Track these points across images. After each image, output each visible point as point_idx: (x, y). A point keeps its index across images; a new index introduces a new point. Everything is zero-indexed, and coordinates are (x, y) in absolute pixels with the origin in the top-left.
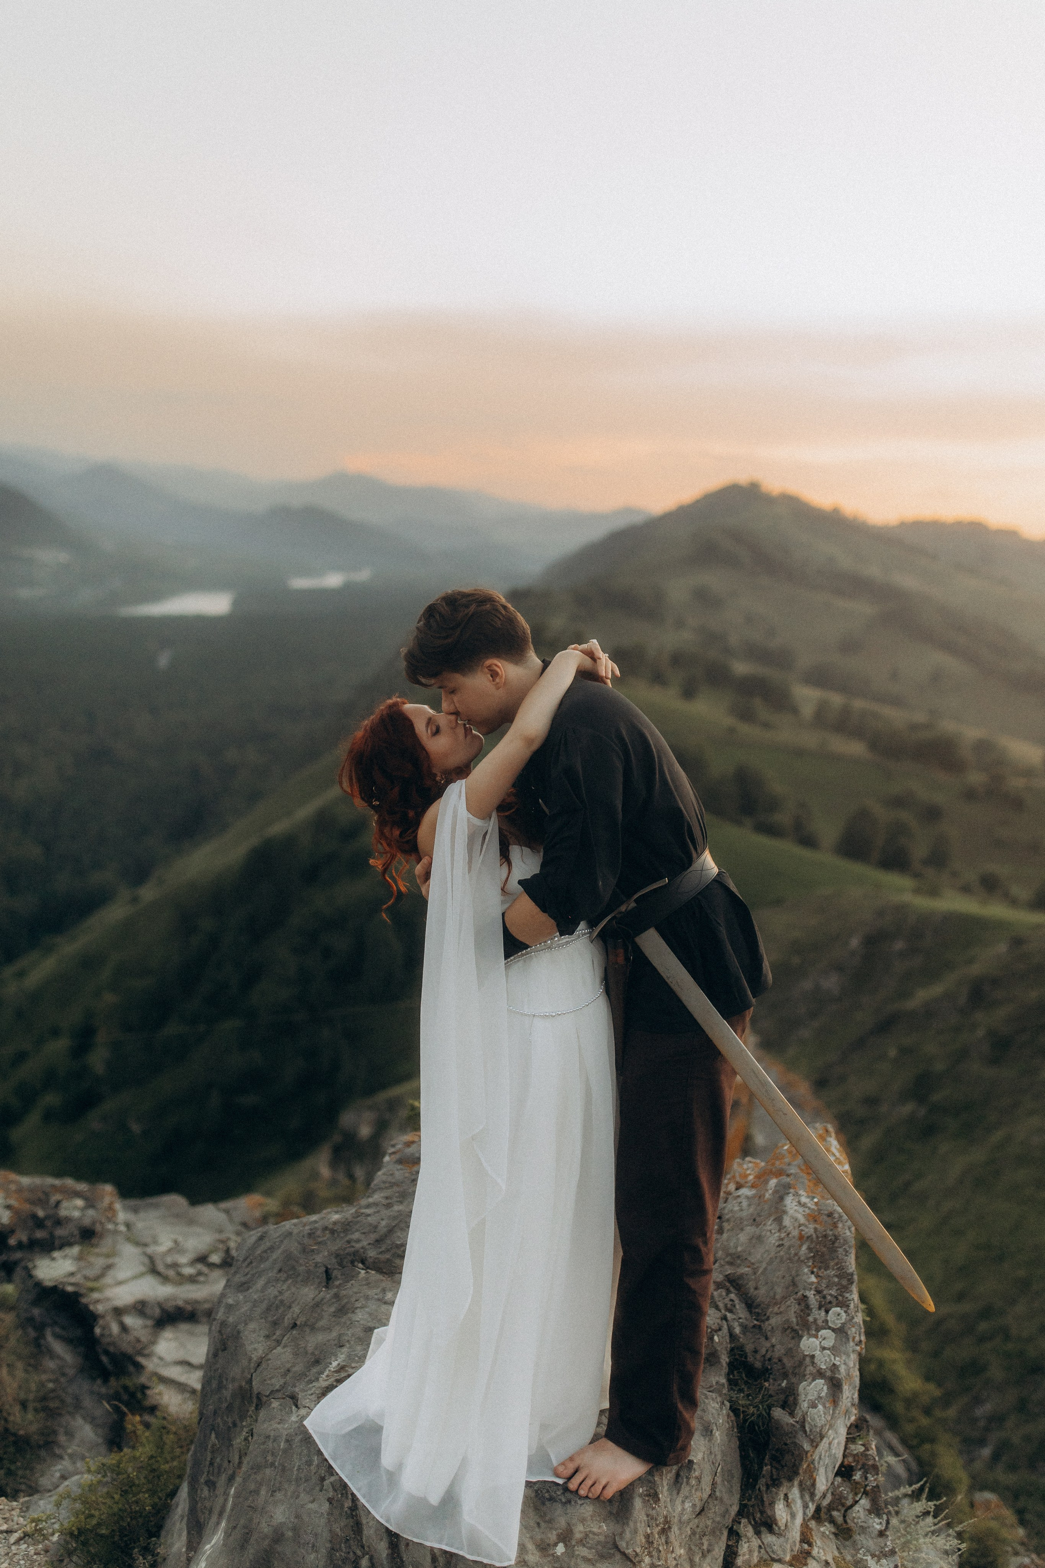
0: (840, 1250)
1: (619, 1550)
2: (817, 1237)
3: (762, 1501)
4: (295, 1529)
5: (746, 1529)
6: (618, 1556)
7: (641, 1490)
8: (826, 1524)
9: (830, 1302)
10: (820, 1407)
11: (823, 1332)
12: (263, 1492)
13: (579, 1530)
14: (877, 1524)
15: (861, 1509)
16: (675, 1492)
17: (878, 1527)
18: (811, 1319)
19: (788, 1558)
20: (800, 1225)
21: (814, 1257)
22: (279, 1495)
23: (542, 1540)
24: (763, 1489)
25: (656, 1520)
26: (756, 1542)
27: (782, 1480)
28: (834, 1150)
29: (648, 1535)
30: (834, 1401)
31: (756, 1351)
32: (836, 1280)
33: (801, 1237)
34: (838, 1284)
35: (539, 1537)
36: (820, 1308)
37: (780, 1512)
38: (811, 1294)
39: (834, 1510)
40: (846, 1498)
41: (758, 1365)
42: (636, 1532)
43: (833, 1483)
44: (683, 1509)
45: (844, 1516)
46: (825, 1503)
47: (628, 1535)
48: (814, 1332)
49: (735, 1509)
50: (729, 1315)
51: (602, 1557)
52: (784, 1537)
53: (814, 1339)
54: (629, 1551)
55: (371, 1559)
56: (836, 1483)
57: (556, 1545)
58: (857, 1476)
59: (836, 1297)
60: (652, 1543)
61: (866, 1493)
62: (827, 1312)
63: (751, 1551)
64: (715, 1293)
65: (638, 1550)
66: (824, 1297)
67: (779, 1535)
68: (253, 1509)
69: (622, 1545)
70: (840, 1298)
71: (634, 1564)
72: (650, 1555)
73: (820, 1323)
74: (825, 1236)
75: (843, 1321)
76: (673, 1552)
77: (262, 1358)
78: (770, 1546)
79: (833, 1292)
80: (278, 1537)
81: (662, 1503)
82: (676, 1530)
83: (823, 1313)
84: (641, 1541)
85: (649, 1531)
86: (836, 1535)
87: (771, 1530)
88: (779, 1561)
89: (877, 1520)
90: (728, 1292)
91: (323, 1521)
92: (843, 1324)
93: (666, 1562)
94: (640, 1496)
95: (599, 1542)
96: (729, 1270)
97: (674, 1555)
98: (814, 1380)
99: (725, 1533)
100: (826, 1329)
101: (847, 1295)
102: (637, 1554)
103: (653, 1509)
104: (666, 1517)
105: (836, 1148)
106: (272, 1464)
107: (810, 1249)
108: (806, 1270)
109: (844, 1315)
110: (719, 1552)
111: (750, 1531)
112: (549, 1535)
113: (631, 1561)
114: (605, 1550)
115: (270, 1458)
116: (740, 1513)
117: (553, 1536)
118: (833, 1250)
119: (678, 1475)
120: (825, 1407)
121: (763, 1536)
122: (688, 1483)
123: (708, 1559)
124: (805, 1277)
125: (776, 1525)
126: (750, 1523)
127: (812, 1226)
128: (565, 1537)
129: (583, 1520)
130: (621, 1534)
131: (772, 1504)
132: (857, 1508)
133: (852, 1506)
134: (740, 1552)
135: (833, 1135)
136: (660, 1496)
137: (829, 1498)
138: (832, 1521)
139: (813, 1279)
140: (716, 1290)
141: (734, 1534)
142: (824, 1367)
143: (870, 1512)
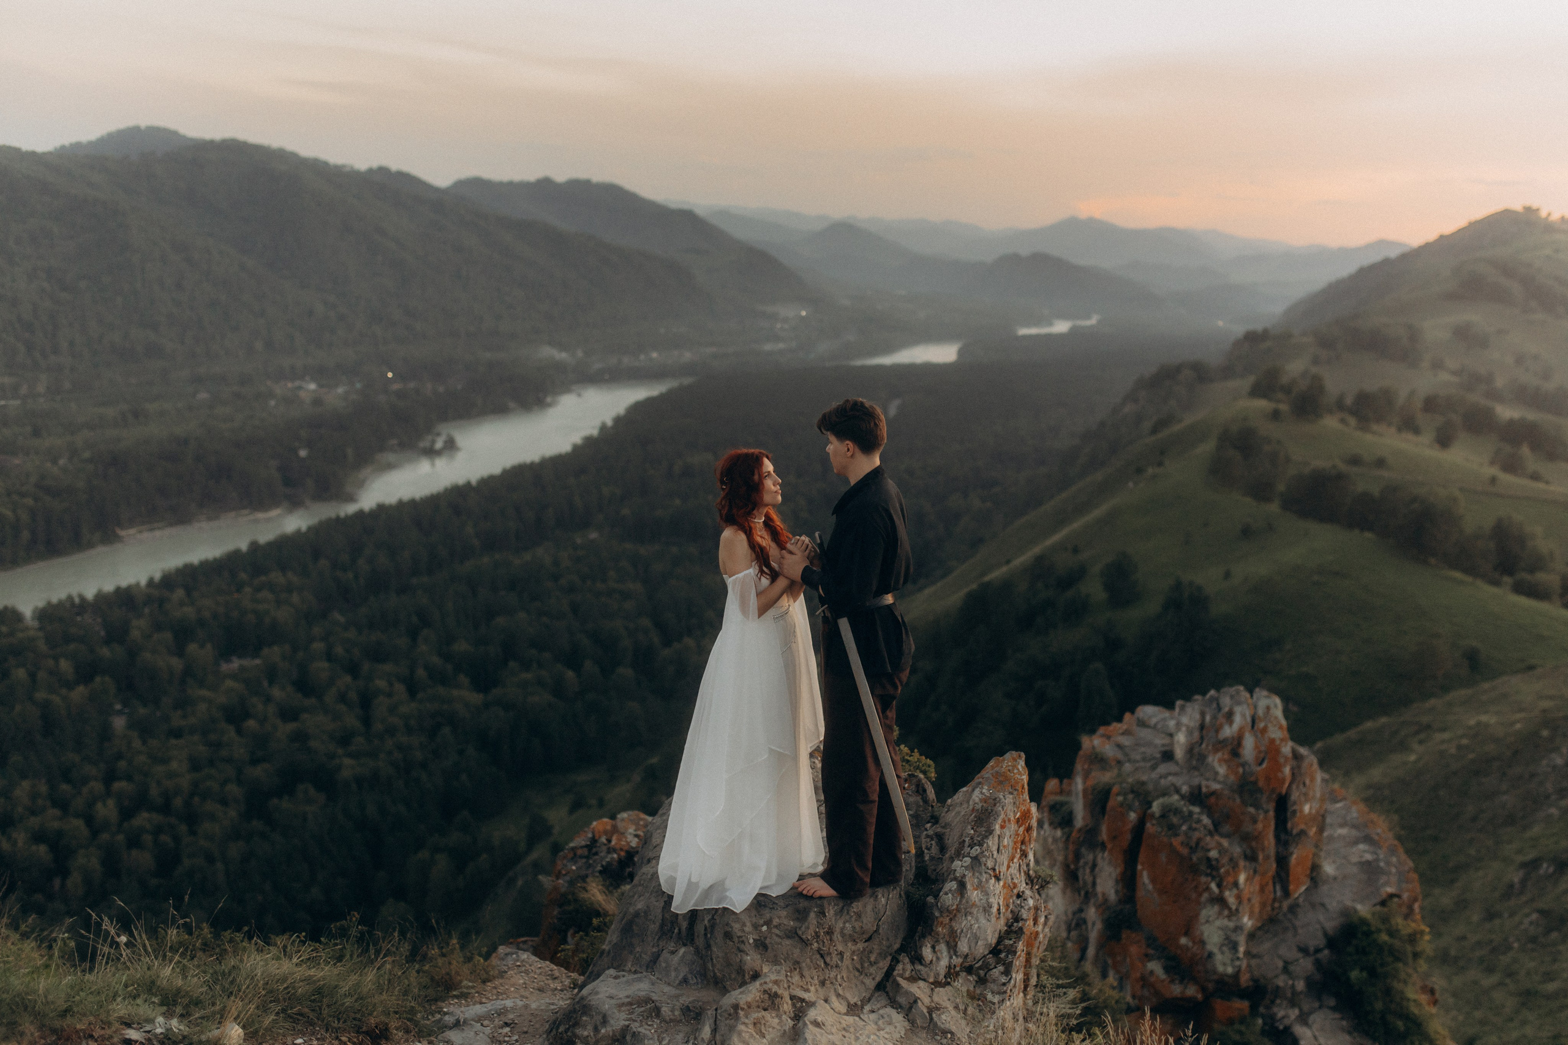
0: (992, 818)
1: (797, 935)
2: (982, 811)
3: (916, 946)
4: (645, 912)
5: (905, 959)
6: (797, 938)
7: (816, 909)
8: (974, 976)
9: (975, 844)
10: (950, 895)
11: (966, 859)
12: (636, 897)
13: (776, 921)
14: (1003, 979)
15: (996, 972)
16: (838, 917)
17: (1004, 981)
18: (963, 852)
19: (931, 980)
20: (975, 803)
21: (976, 821)
22: (642, 898)
23: (756, 923)
24: (917, 939)
25: (823, 925)
26: (909, 967)
27: (927, 934)
28: (1020, 767)
29: (817, 932)
30: (961, 894)
31: (935, 870)
32: (984, 833)
33: (973, 810)
34: (984, 834)
35: (754, 920)
36: (969, 847)
37: (927, 952)
38: (967, 839)
39: (981, 969)
40: (990, 965)
41: (933, 877)
42: (808, 928)
43: (984, 956)
44: (844, 927)
45: (986, 974)
46: (977, 965)
47: (803, 928)
48: (961, 859)
49: (897, 946)
50: (926, 851)
51: (788, 937)
52: (929, 968)
53: (959, 862)
54: (804, 937)
55: (680, 930)
56: (988, 957)
57: (763, 926)
58: (1003, 955)
59: (979, 841)
60: (819, 936)
61: (1004, 964)
62: (971, 849)
63: (903, 969)
64: (923, 840)
65: (809, 937)
66: (973, 841)
67: (925, 966)
68: (631, 904)
69: (800, 933)
70: (981, 842)
71: (807, 945)
72: (817, 942)
73: (966, 853)
74: (987, 810)
75: (977, 853)
76: (835, 946)
77: (658, 845)
78: (919, 971)
79: (979, 839)
80: (637, 914)
81: (828, 918)
82: (838, 936)
83: (969, 849)
84: (811, 934)
85: (817, 930)
86: (977, 982)
87: (921, 964)
88: (924, 980)
89: (1005, 978)
90: (932, 839)
91: (660, 911)
92: (977, 855)
93: (829, 949)
94: (815, 912)
95: (787, 929)
96: (939, 830)
97: (835, 948)
98: (951, 881)
99: (889, 958)
100: (967, 857)
101: (985, 840)
102: (808, 940)
103: (822, 920)
104: (830, 926)
105: (1022, 765)
106: (643, 884)
107: (975, 817)
108: (969, 827)
109: (979, 850)
110: (885, 964)
111: (907, 960)
112: (760, 921)
113: (805, 943)
114: (790, 934)
115: (642, 882)
116: (902, 949)
117: (762, 922)
118: (989, 817)
119: (843, 908)
120: (953, 895)
121: (916, 966)
122: (848, 913)
123: (875, 967)
124: (967, 831)
125: (924, 960)
126: (908, 956)
127: (980, 805)
128: (768, 923)
129: (779, 917)
130: (800, 928)
131: (921, 947)
132: (994, 970)
133: (993, 969)
134: (896, 968)
135: (1024, 759)
136: (827, 914)
137: (980, 963)
138: (978, 976)
139: (972, 832)
140: (925, 838)
141: (895, 961)
142: (958, 875)
143: (1002, 973)
